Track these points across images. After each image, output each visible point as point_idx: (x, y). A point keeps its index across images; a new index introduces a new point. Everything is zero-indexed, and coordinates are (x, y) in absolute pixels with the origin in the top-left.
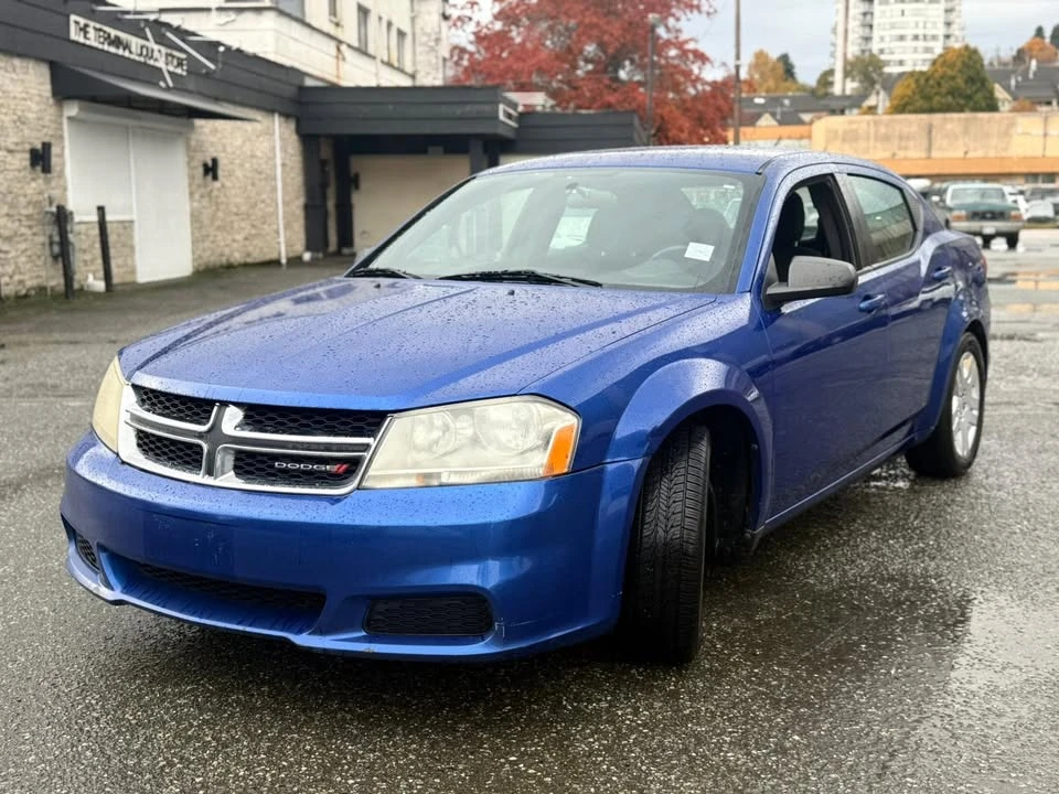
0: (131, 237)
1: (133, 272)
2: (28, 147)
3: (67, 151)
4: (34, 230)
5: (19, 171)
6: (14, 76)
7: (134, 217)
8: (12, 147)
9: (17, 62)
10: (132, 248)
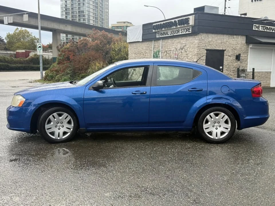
0: (270, 76)
1: (270, 84)
2: (235, 55)
3: (249, 55)
4: (235, 73)
5: (232, 60)
6: (233, 39)
7: (272, 71)
8: (230, 55)
9: (235, 36)
10: (270, 78)
